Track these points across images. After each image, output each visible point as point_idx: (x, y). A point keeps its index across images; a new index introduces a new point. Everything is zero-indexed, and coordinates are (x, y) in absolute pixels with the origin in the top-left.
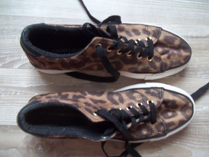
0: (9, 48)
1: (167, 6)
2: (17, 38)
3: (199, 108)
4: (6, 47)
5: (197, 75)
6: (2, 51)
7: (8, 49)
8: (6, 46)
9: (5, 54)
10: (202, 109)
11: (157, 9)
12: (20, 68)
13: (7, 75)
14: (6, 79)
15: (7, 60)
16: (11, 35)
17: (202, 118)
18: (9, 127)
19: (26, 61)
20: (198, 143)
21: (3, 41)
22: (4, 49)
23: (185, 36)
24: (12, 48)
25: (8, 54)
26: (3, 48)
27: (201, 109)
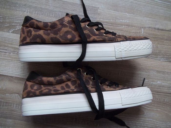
0: (20, 18)
1: (144, 2)
2: (26, 11)
3: (154, 82)
4: (18, 17)
5: (157, 58)
6: (14, 20)
7: (19, 19)
8: (17, 16)
9: (16, 23)
10: (157, 83)
11: (136, 4)
13: (16, 39)
14: (15, 42)
15: (17, 28)
16: (21, 8)
17: (155, 89)
18: (14, 78)
20: (150, 106)
21: (16, 12)
22: (15, 19)
23: (154, 28)
24: (21, 19)
25: (18, 23)
26: (15, 18)
27: (156, 83)
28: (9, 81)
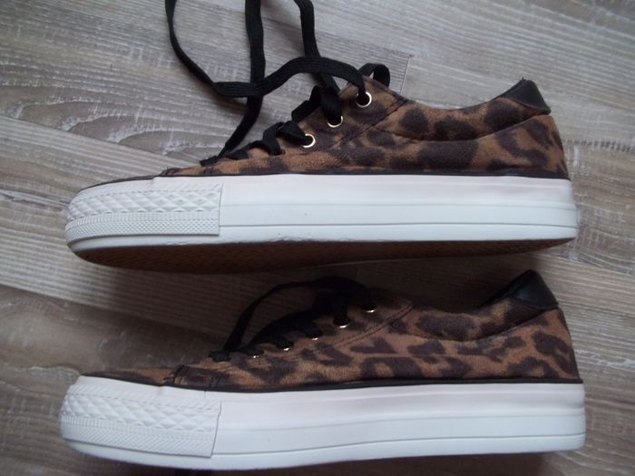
0: (105, 79)
1: (588, 45)
2: (132, 52)
3: (612, 360)
4: (97, 74)
5: (628, 264)
6: (83, 84)
7: (102, 81)
8: (94, 71)
9: (89, 94)
10: (620, 364)
11: (558, 48)
12: (125, 143)
13: (86, 155)
14: (80, 167)
15: (92, 114)
16: (114, 39)
17: (613, 389)
18: (66, 305)
19: (146, 127)
20: (587, 456)
21: (91, 55)
22: (88, 79)
23: (621, 147)
24: (111, 79)
25: (99, 94)
26: (86, 76)
27: (616, 364)
28: (46, 315)
